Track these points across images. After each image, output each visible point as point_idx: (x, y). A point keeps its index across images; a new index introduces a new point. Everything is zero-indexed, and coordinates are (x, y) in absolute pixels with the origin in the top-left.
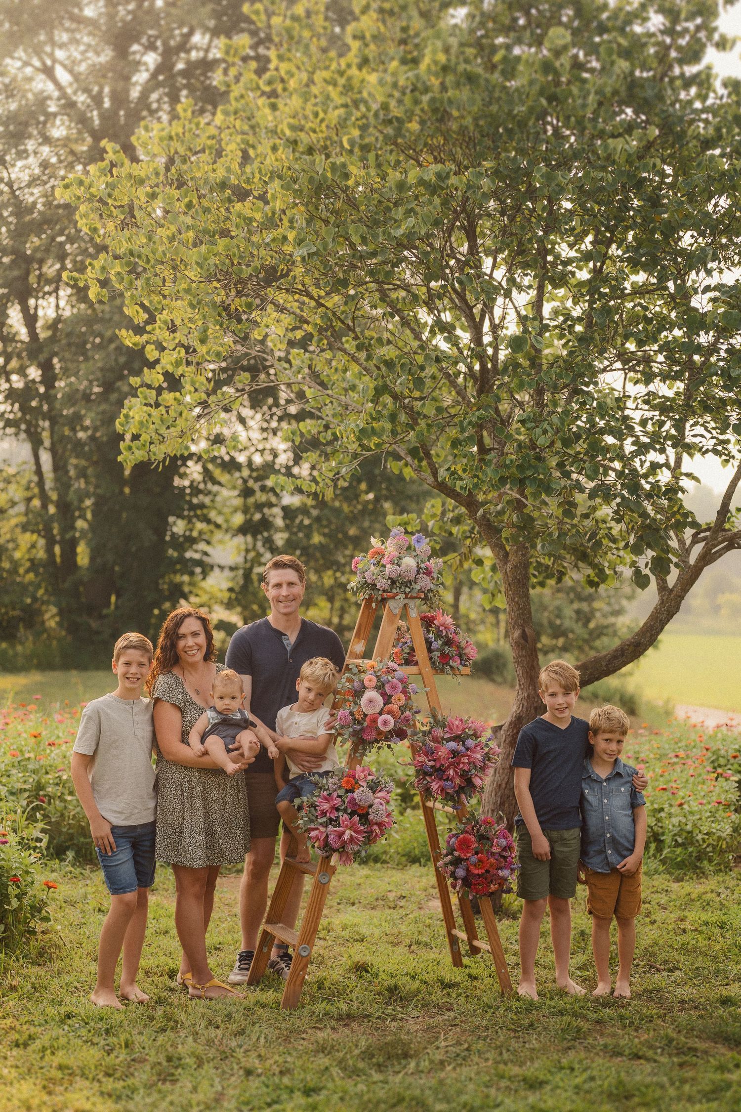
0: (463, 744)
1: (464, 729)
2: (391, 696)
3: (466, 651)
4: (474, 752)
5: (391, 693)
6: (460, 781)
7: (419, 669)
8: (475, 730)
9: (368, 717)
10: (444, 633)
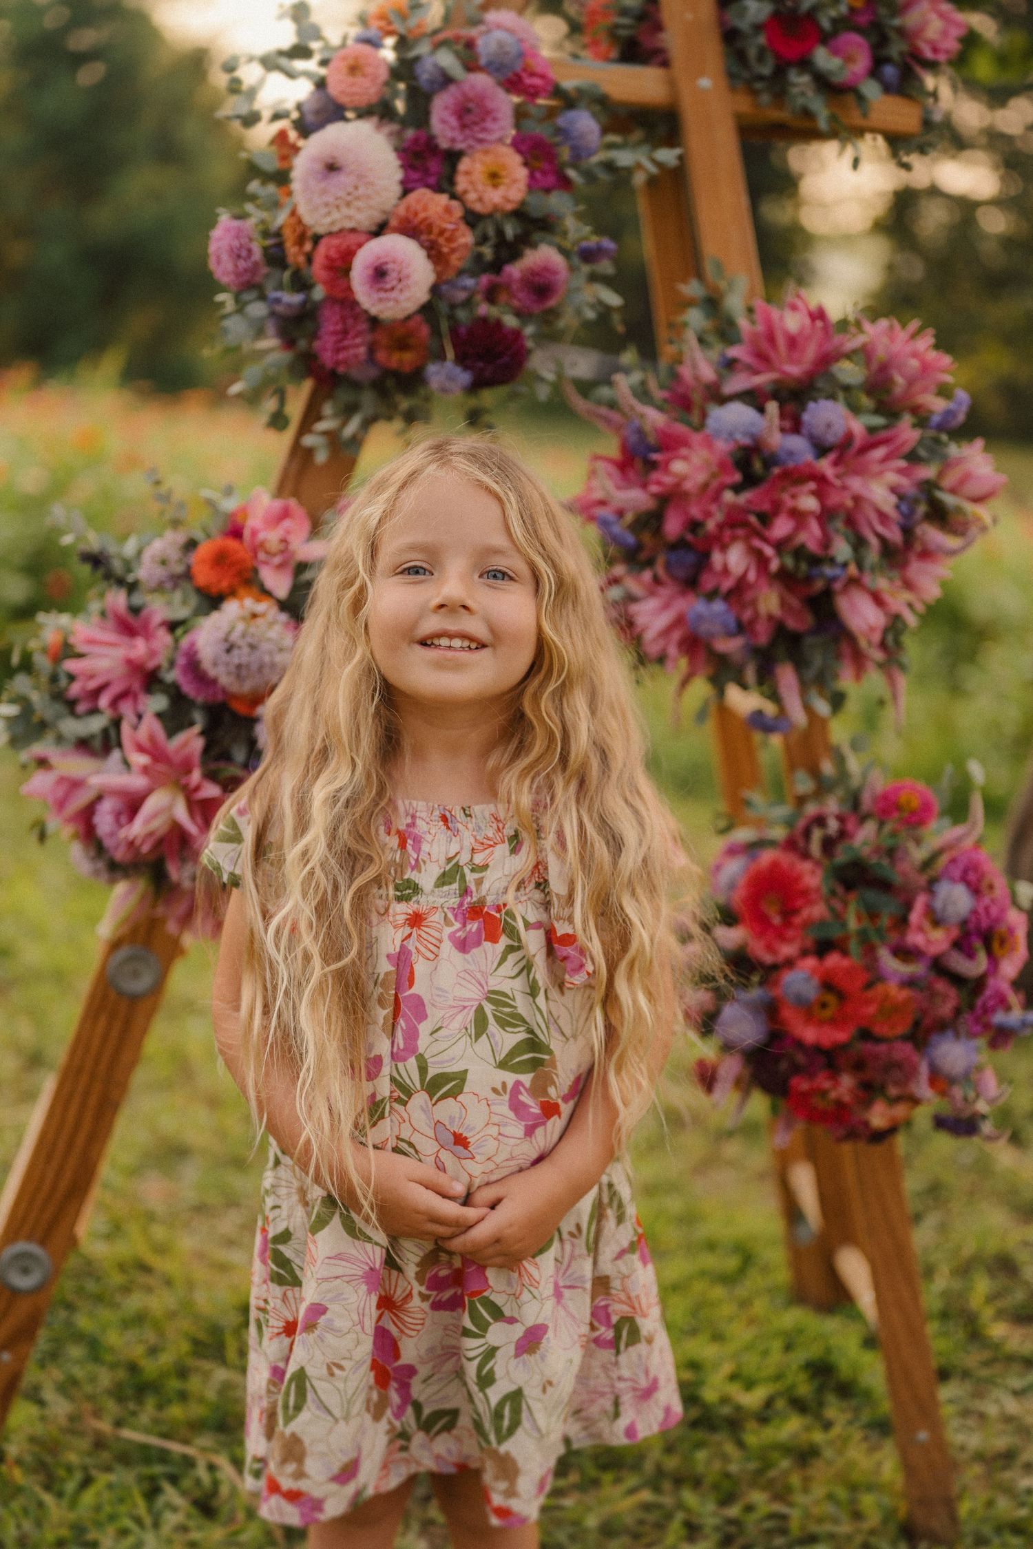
0: (794, 425)
1: (825, 360)
2: (453, 157)
3: (911, 19)
4: (861, 471)
5: (453, 140)
6: (783, 603)
7: (672, 83)
8: (884, 368)
9: (322, 249)
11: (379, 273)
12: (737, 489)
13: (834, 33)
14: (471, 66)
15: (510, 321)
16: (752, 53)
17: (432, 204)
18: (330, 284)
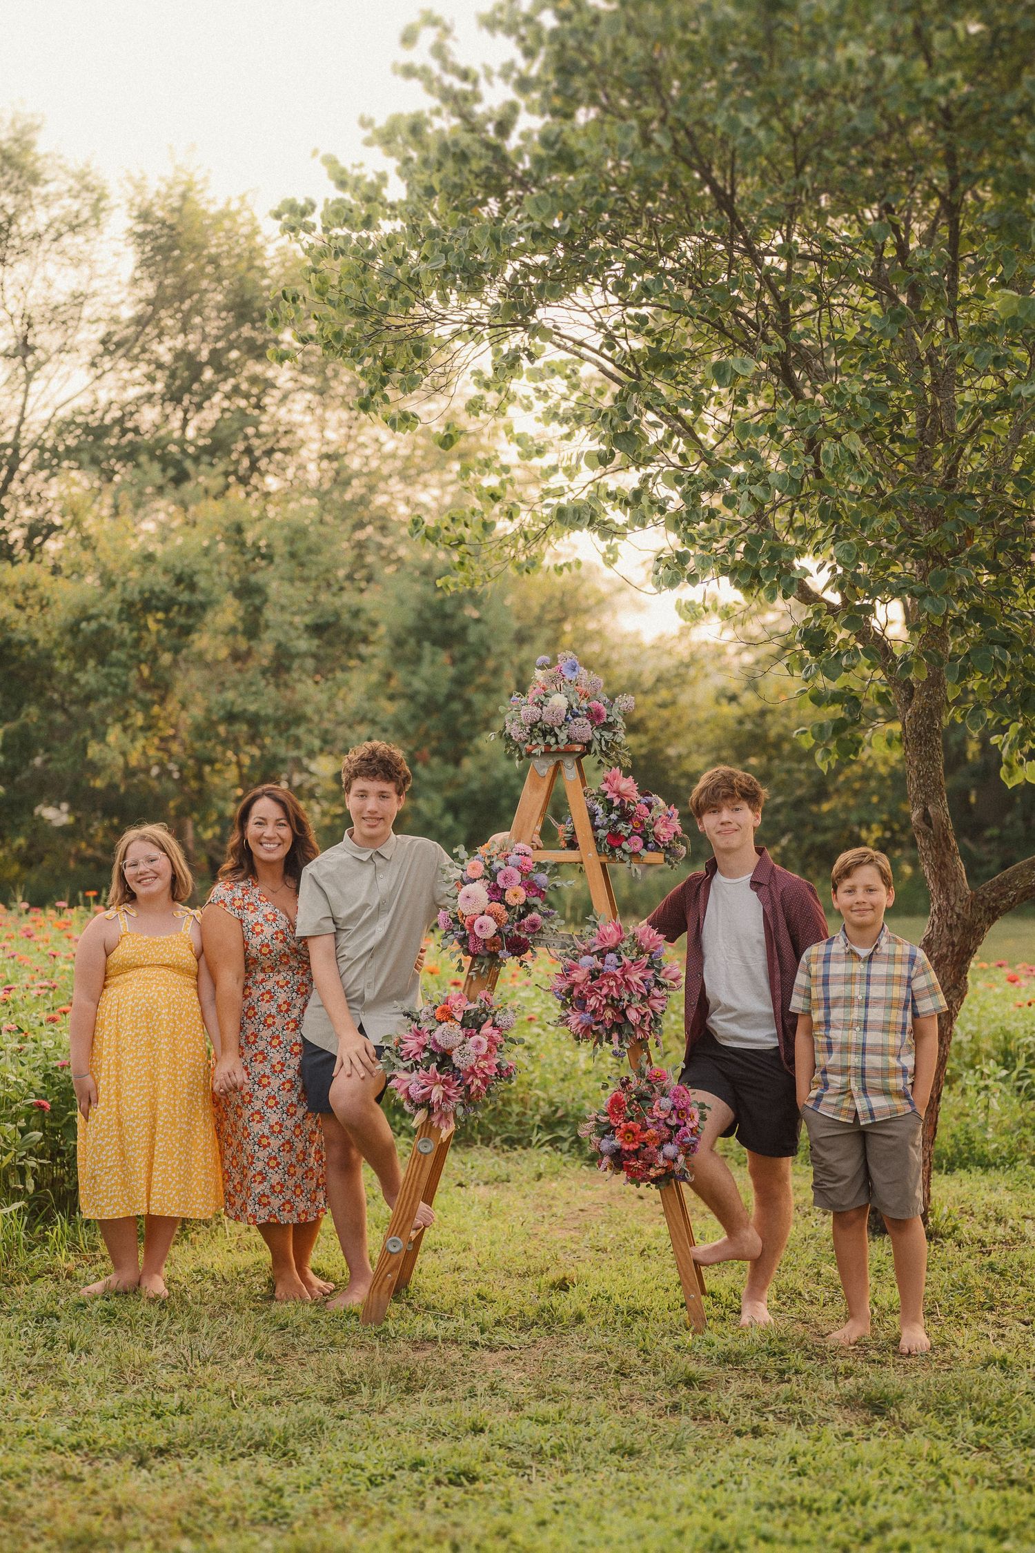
2: (504, 891)
5: (504, 887)
6: (611, 1016)
7: (580, 855)
8: (640, 942)
9: (467, 919)
10: (617, 802)
11: (482, 926)
12: (592, 981)
13: (629, 837)
14: (507, 864)
15: (524, 936)
16: (603, 844)
17: (497, 906)
18: (470, 928)
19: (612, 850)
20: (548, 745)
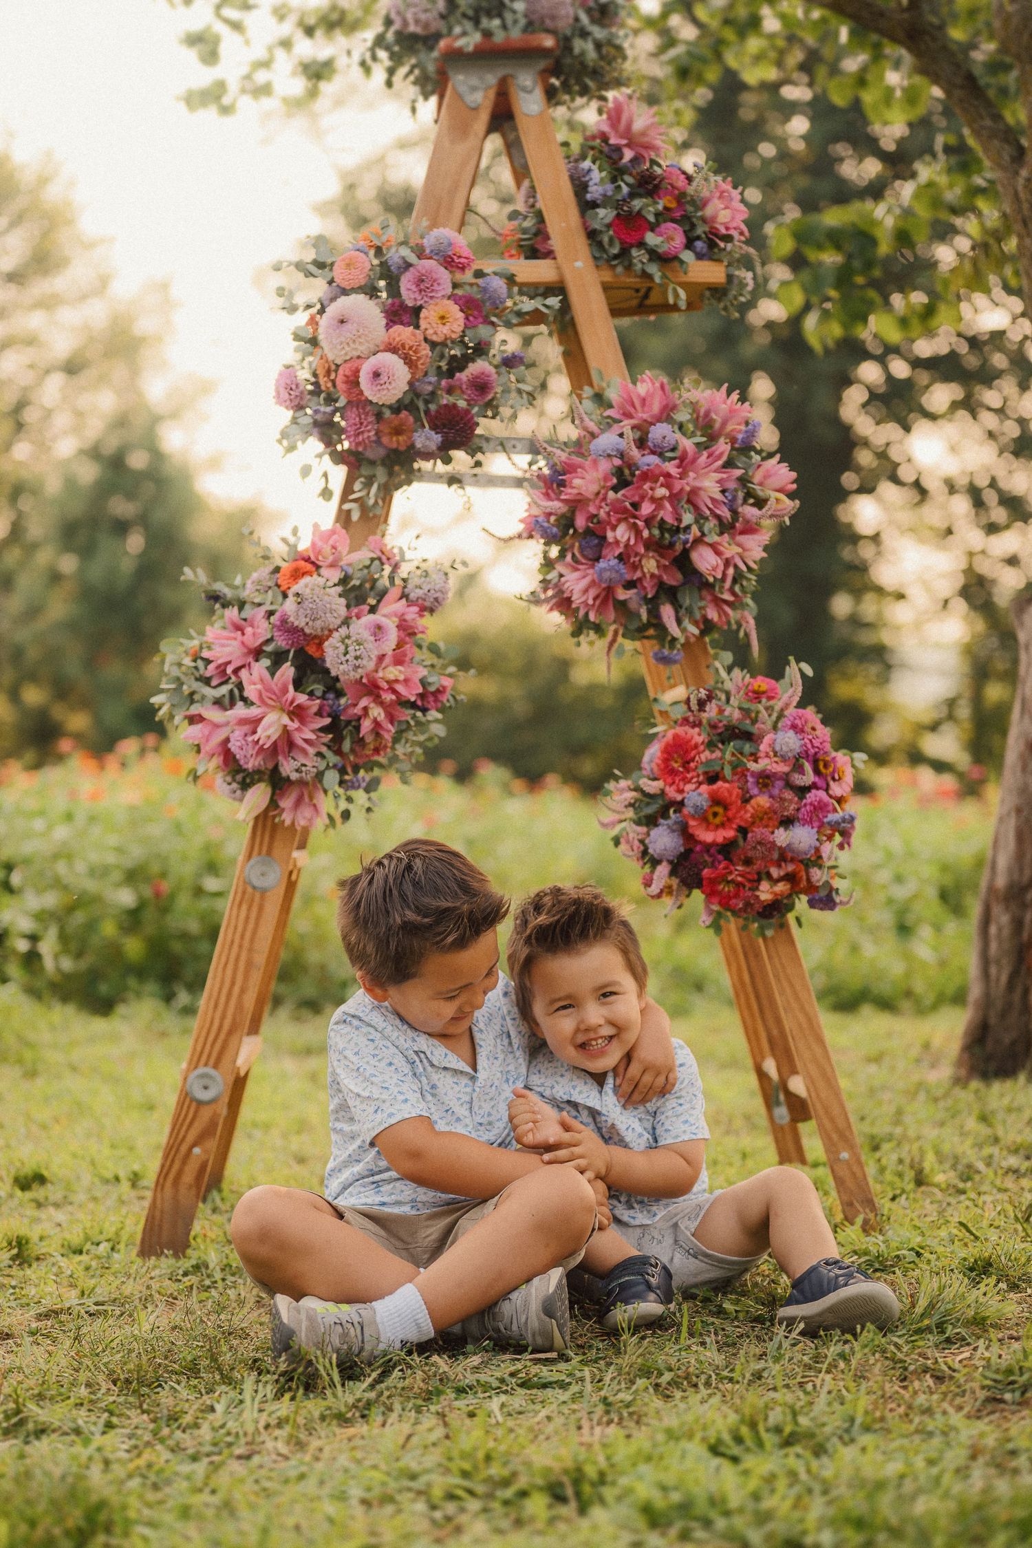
2: (417, 310)
3: (708, 211)
4: (695, 471)
5: (415, 299)
6: (658, 567)
7: (558, 268)
8: (707, 414)
9: (341, 371)
10: (628, 155)
11: (376, 375)
12: (615, 489)
13: (658, 224)
14: (421, 256)
15: (462, 404)
16: (606, 239)
17: (403, 333)
18: (349, 392)
19: (624, 253)
20: (487, 34)
